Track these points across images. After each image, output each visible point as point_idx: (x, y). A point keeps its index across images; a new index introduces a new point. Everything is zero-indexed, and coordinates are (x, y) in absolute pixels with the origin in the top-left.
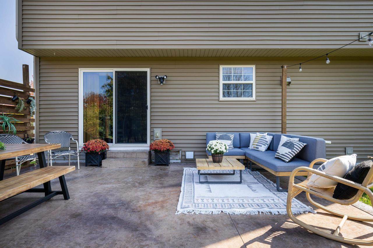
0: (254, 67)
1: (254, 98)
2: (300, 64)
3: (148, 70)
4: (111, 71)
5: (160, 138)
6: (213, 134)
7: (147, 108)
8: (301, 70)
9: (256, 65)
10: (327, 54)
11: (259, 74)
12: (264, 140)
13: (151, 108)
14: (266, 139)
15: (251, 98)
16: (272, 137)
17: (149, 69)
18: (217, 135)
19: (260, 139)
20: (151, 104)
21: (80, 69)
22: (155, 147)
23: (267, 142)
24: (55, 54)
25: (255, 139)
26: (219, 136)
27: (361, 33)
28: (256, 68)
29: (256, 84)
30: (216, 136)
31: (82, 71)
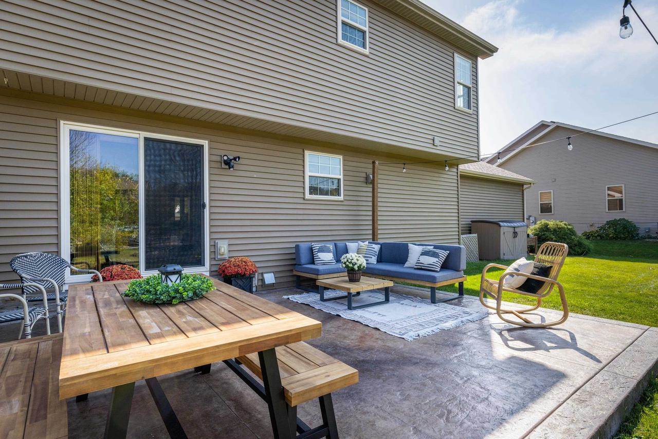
0: (341, 157)
1: (341, 198)
2: (404, 164)
3: (205, 143)
4: (137, 136)
5: (226, 256)
6: (306, 246)
7: (204, 206)
8: (405, 170)
9: (344, 155)
10: (446, 161)
11: (347, 168)
12: (372, 251)
13: (211, 207)
14: (374, 248)
15: (338, 197)
16: (380, 246)
17: (207, 142)
18: (314, 247)
19: (367, 250)
20: (211, 200)
21: (62, 122)
22: (236, 270)
23: (376, 252)
24: (6, 81)
25: (358, 249)
26: (318, 248)
27: (436, 137)
28: (344, 160)
29: (344, 180)
30: (312, 248)
31: (66, 128)
